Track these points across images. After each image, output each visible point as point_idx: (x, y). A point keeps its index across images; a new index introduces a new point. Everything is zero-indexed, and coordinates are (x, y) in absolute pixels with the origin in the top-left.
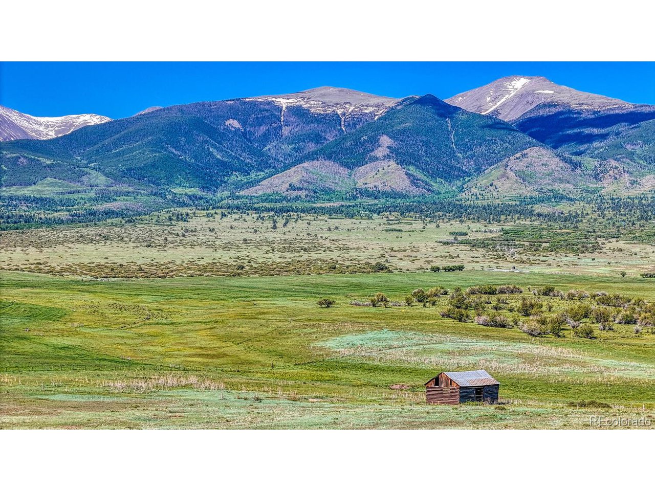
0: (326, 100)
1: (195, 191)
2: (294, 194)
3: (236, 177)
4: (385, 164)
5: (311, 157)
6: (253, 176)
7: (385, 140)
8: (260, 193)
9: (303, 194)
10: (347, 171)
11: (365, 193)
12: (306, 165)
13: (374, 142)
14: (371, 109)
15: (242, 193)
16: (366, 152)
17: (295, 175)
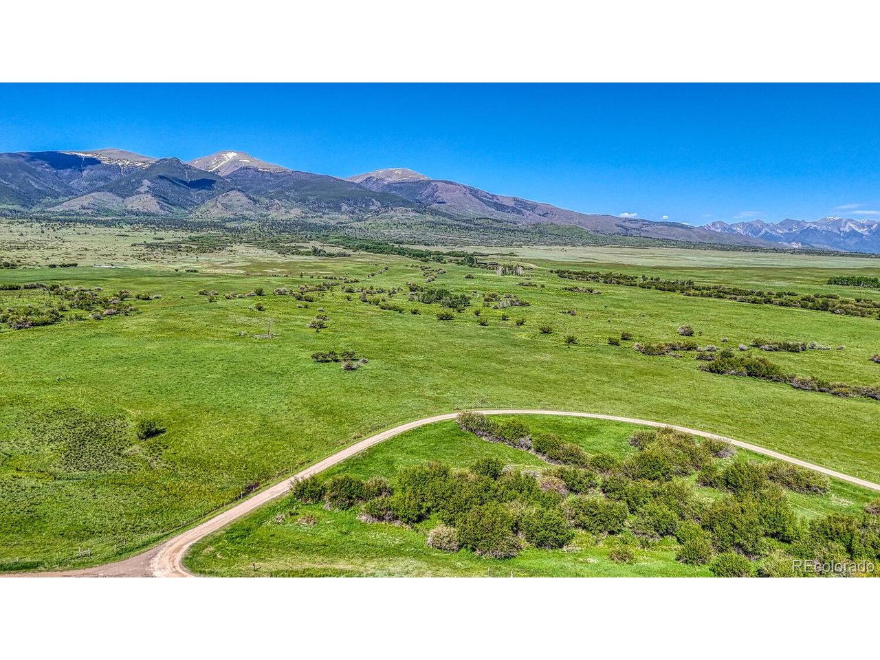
0: (111, 156)
1: (17, 207)
2: (84, 211)
3: (48, 199)
4: (145, 196)
5: (98, 190)
6: (60, 199)
7: (146, 182)
8: (61, 210)
9: (89, 211)
10: (121, 199)
11: (131, 212)
12: (93, 194)
13: (140, 183)
14: (140, 164)
15: (48, 209)
16: (134, 189)
17: (86, 200)
